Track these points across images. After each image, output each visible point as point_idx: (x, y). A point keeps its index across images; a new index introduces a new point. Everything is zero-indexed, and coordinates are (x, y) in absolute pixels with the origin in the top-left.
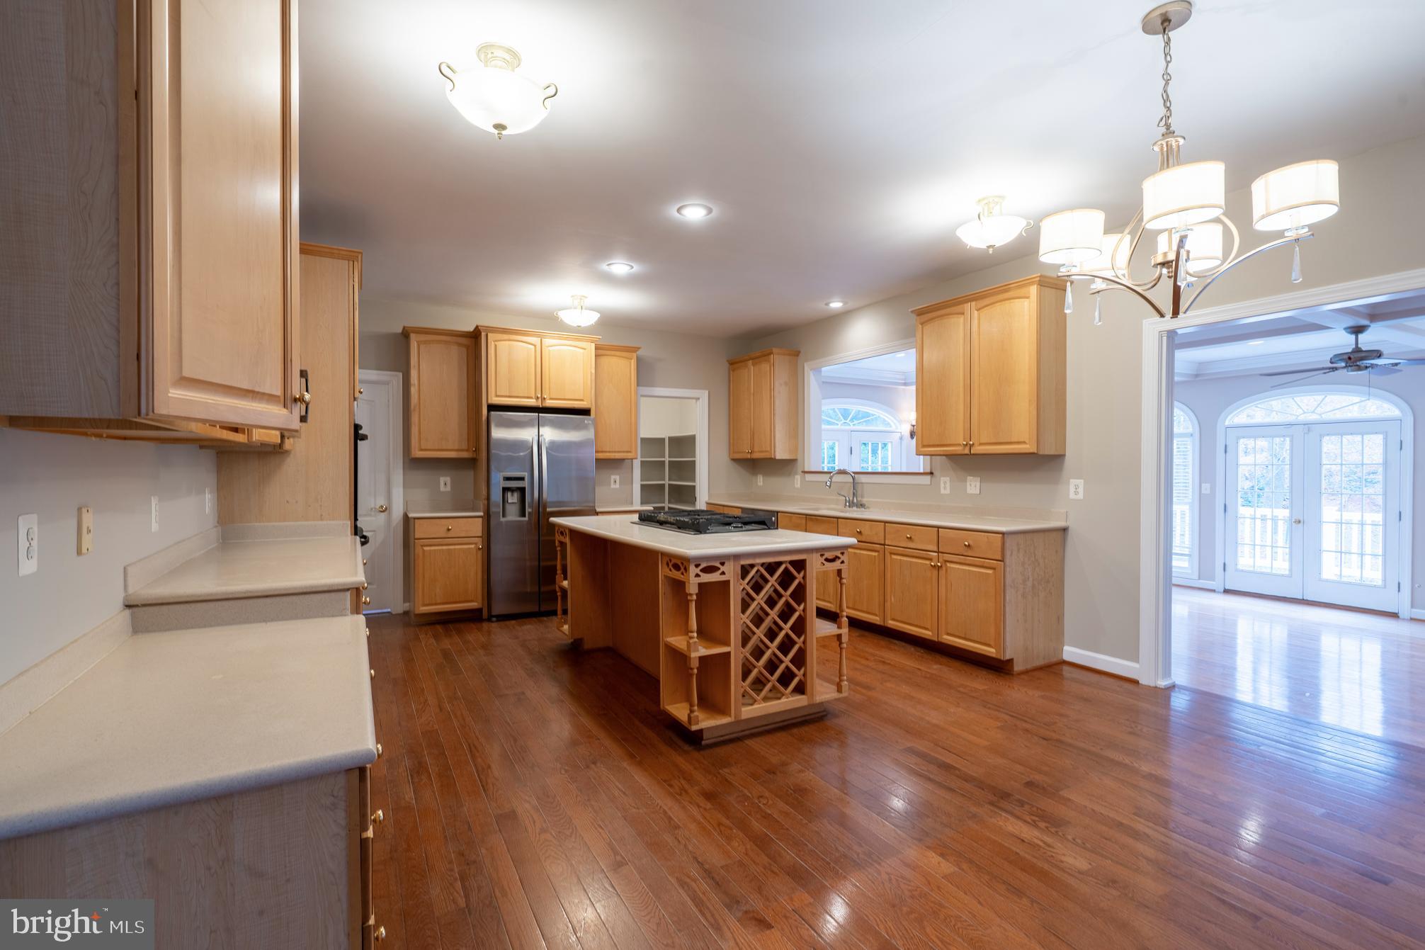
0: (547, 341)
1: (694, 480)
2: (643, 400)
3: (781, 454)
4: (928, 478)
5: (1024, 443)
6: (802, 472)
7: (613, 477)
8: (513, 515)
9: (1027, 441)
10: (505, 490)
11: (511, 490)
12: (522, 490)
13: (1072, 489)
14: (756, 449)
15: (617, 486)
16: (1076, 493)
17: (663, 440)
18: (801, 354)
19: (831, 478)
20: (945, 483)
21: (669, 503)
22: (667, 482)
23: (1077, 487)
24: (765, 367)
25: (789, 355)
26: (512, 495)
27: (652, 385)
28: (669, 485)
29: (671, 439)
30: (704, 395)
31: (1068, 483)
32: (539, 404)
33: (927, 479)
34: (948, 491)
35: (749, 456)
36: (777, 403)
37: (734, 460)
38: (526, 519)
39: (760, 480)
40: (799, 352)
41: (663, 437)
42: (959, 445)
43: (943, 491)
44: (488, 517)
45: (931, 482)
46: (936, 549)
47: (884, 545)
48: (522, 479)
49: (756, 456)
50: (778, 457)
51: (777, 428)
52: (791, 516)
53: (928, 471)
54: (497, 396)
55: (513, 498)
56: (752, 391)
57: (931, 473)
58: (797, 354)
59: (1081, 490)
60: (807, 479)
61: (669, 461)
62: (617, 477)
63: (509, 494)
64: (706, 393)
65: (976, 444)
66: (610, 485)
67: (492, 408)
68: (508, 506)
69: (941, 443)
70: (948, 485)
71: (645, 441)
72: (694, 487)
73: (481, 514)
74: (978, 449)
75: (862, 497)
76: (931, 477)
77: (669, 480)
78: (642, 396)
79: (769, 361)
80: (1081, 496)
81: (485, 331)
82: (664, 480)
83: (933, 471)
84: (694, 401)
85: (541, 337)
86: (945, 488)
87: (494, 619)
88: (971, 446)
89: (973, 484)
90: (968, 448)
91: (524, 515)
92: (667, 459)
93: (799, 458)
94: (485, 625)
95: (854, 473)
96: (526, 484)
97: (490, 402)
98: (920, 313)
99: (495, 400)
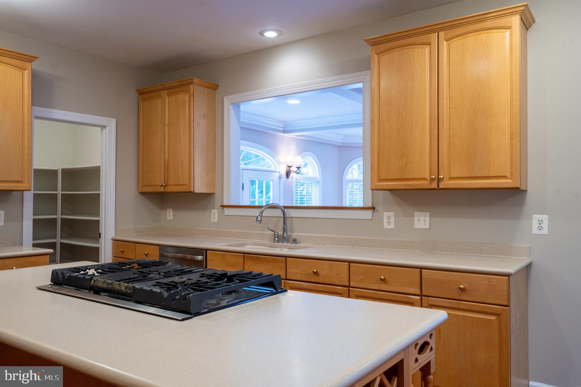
1: (98, 214)
2: (37, 123)
3: (199, 188)
4: (370, 212)
5: (505, 177)
6: (221, 206)
9: (509, 176)
13: (535, 224)
14: (171, 182)
16: (540, 228)
17: (55, 172)
18: (219, 88)
19: (261, 213)
20: (389, 217)
21: (62, 237)
22: (59, 216)
23: (540, 222)
24: (184, 97)
25: (208, 87)
27: (50, 105)
28: (62, 219)
29: (64, 171)
30: (111, 124)
31: (531, 219)
33: (368, 214)
34: (392, 226)
35: (162, 190)
36: (197, 135)
37: (142, 193)
39: (170, 214)
40: (218, 86)
41: (56, 168)
42: (425, 179)
43: (386, 226)
45: (372, 217)
46: (418, 292)
47: (349, 287)
49: (170, 189)
50: (197, 191)
51: (196, 162)
52: (225, 255)
53: (370, 205)
56: (167, 121)
57: (373, 208)
58: (215, 87)
59: (545, 225)
60: (226, 214)
61: (62, 194)
64: (114, 121)
65: (445, 179)
69: (403, 177)
70: (392, 220)
71: (38, 172)
72: (98, 221)
74: (446, 184)
75: (292, 231)
76: (373, 212)
77: (62, 214)
78: (37, 118)
79: (188, 91)
80: (545, 231)
82: (56, 214)
83: (375, 206)
84: (100, 129)
86: (389, 223)
88: (439, 180)
89: (422, 219)
90: (435, 183)
92: (60, 192)
93: (217, 192)
95: (284, 207)
98: (374, 43)
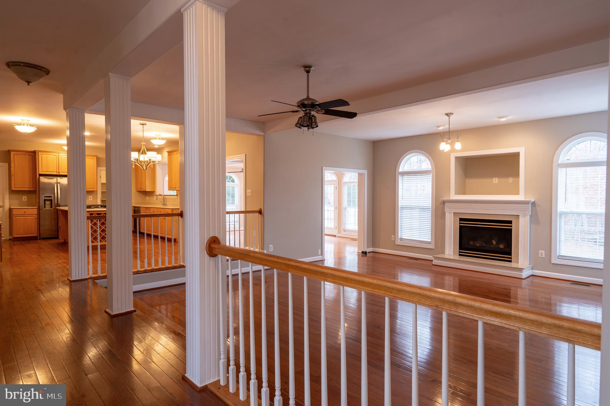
0: (61, 155)
4: (176, 196)
7: (90, 197)
8: (48, 207)
10: (45, 200)
11: (48, 200)
12: (51, 200)
15: (91, 200)
19: (157, 197)
26: (48, 202)
32: (58, 174)
35: (140, 190)
36: (147, 173)
37: (137, 191)
38: (53, 209)
44: (39, 209)
45: (177, 198)
48: (51, 197)
49: (142, 190)
50: (147, 190)
51: (147, 181)
54: (42, 171)
55: (48, 203)
57: (177, 195)
62: (91, 197)
63: (47, 201)
66: (88, 199)
67: (40, 175)
68: (46, 205)
69: (172, 187)
73: (37, 207)
75: (166, 202)
78: (100, 170)
81: (37, 152)
85: (59, 153)
87: (41, 239)
91: (52, 207)
94: (39, 241)
95: (164, 195)
96: (52, 198)
97: (39, 173)
99: (41, 173)
